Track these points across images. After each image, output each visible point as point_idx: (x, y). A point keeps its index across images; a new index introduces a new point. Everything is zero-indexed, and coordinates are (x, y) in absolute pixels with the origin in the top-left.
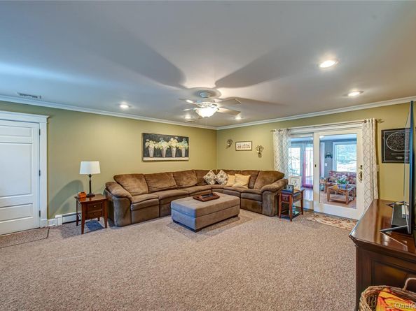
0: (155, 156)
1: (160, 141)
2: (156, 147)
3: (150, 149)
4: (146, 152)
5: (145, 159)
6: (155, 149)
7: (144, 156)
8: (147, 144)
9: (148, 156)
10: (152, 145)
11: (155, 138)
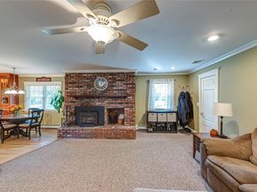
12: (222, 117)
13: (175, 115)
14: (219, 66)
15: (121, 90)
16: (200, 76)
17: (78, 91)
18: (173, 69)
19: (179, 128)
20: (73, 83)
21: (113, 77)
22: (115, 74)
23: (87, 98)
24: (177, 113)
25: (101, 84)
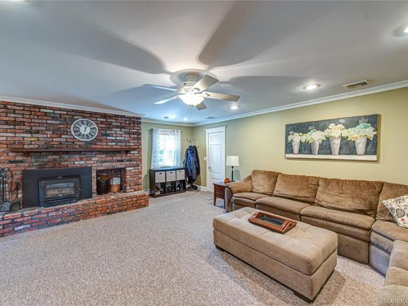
0: (300, 152)
1: (309, 131)
2: (303, 140)
3: (294, 144)
4: (289, 148)
5: (288, 156)
6: (301, 142)
7: (286, 152)
8: (290, 138)
9: (292, 152)
10: (297, 138)
11: (302, 128)
12: (233, 167)
13: (183, 171)
14: (226, 124)
15: (121, 141)
16: (208, 131)
17: (30, 141)
18: (185, 120)
19: (187, 186)
20: (15, 123)
21: (107, 121)
22: (110, 116)
23: (55, 153)
24: (186, 169)
25: (85, 130)
